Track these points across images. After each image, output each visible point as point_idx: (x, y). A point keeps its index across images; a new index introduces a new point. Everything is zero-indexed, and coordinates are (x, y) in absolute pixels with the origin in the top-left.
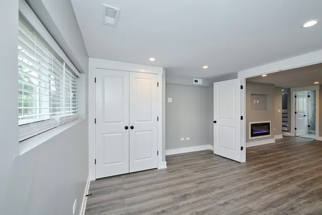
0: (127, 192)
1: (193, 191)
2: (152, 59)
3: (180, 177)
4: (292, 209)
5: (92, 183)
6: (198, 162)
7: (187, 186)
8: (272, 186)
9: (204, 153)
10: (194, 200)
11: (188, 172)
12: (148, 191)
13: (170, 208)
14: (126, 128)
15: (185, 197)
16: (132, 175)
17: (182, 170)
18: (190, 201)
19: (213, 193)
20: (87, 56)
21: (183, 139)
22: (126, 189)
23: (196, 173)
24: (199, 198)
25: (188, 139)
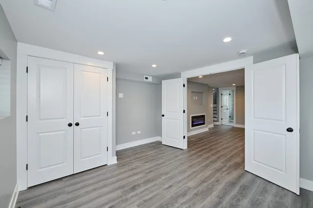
0: (70, 196)
1: (142, 181)
2: (101, 53)
3: (129, 170)
4: (217, 181)
5: (21, 193)
6: (148, 153)
7: (136, 177)
8: (205, 165)
9: (154, 144)
10: (143, 189)
11: (138, 164)
12: (94, 190)
13: (119, 202)
14: (70, 125)
15: (134, 188)
16: (77, 176)
17: (132, 162)
18: (139, 191)
19: (160, 180)
20: (15, 40)
21: (134, 133)
22: (69, 193)
23: (146, 164)
24: (146, 187)
25: (139, 132)
